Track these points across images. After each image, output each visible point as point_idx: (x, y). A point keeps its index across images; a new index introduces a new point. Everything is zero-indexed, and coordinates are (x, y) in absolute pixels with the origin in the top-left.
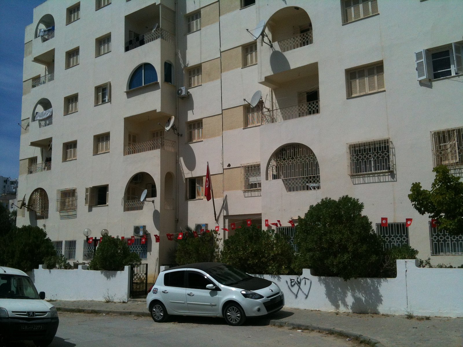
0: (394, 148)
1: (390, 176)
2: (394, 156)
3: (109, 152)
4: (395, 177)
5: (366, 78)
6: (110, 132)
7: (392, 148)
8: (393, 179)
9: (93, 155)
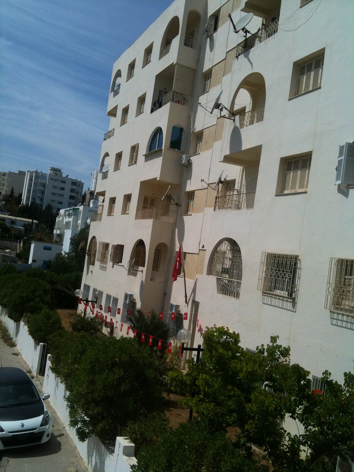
0: (301, 269)
1: (291, 304)
2: (299, 279)
3: (128, 214)
4: (295, 307)
5: (299, 171)
6: (131, 194)
7: (299, 269)
8: (294, 309)
9: (122, 214)
